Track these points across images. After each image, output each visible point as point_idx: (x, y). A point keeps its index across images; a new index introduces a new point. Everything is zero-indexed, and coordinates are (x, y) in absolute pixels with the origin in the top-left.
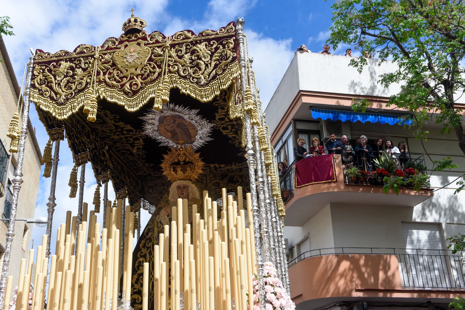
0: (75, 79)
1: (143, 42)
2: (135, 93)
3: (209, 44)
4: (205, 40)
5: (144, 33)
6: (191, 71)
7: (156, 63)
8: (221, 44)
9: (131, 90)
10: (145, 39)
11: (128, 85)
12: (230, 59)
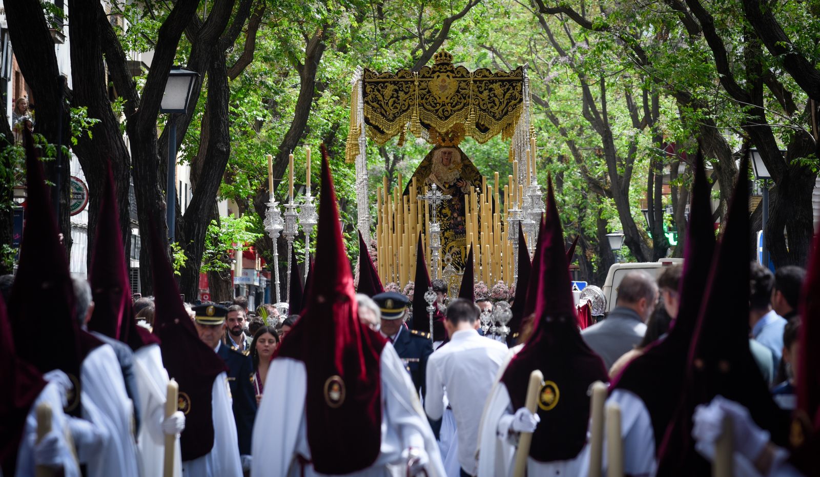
0: (399, 100)
1: (451, 75)
2: (447, 118)
3: (503, 84)
4: (500, 81)
5: (452, 66)
6: (489, 106)
7: (462, 95)
8: (512, 85)
9: (444, 115)
10: (452, 71)
11: (440, 110)
12: (518, 100)
